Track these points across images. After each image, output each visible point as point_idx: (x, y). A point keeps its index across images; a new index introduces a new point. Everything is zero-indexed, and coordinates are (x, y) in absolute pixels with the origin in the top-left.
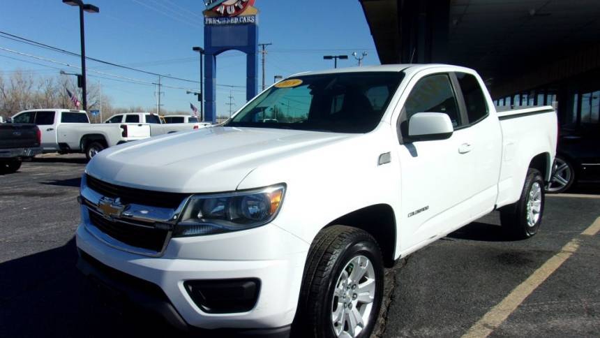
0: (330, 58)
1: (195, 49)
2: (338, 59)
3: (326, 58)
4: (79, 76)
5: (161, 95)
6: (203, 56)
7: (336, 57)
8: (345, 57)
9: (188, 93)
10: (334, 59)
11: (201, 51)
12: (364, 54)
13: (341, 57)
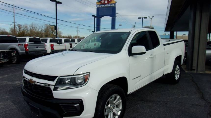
0: (140, 18)
1: (93, 16)
2: (143, 19)
3: (139, 18)
4: (55, 26)
5: (79, 31)
7: (143, 18)
8: (146, 18)
9: (90, 31)
10: (142, 19)
11: (95, 17)
12: (153, 17)
13: (145, 18)
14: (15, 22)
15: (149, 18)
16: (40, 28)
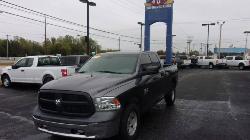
0: (206, 25)
1: (139, 23)
2: (210, 25)
3: (203, 25)
4: (86, 37)
5: (120, 45)
7: (209, 24)
8: (214, 24)
9: (135, 44)
10: (208, 25)
11: (142, 24)
12: (224, 22)
13: (212, 24)
14: (46, 34)
15: (218, 24)
16: (75, 42)
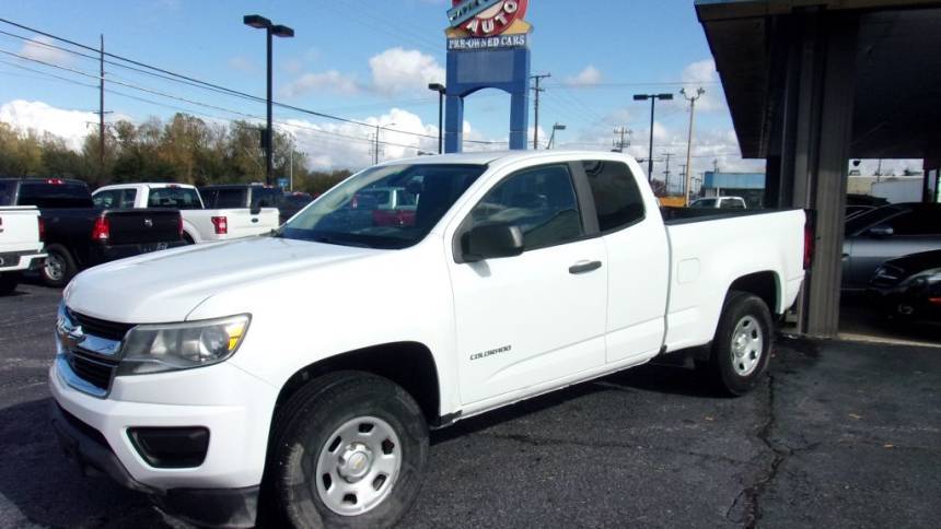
0: (644, 97)
1: (433, 87)
2: (656, 99)
3: (637, 97)
4: (264, 131)
6: (444, 97)
7: (653, 97)
8: (669, 97)
10: (650, 99)
11: (442, 91)
12: (700, 92)
13: (662, 97)
14: (105, 110)
15: (682, 96)
16: (211, 138)
